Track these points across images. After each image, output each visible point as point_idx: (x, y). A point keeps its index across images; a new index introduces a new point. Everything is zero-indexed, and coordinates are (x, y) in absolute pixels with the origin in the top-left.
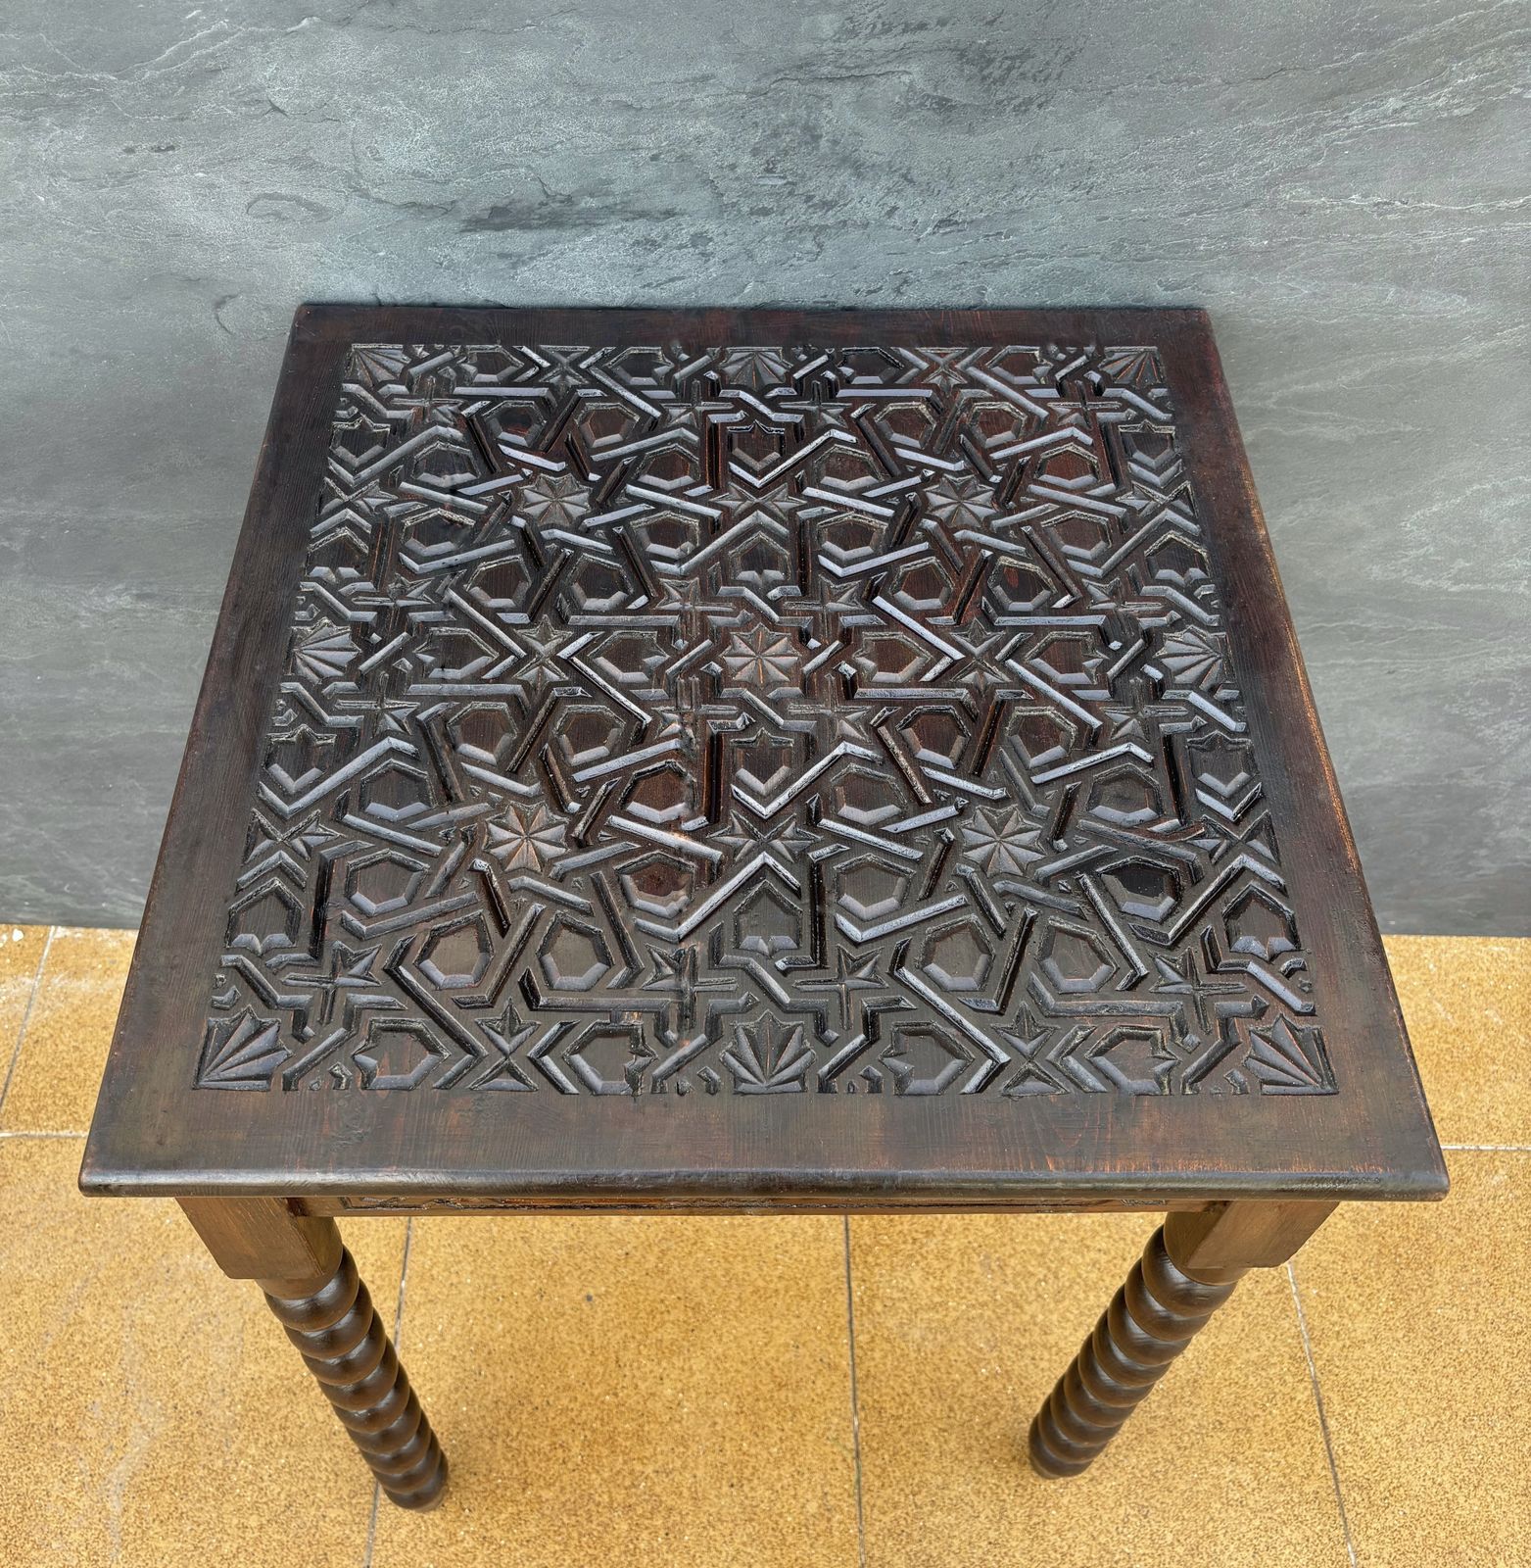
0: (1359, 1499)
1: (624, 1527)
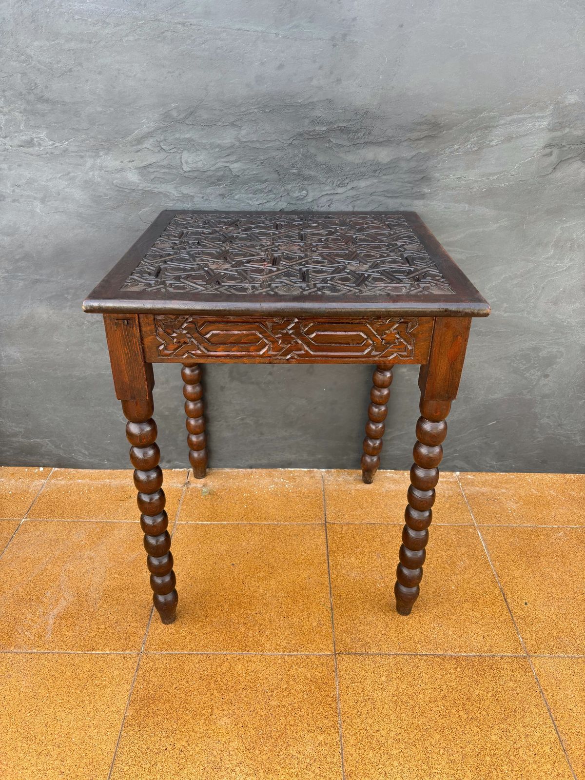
0: (521, 622)
1: (243, 629)
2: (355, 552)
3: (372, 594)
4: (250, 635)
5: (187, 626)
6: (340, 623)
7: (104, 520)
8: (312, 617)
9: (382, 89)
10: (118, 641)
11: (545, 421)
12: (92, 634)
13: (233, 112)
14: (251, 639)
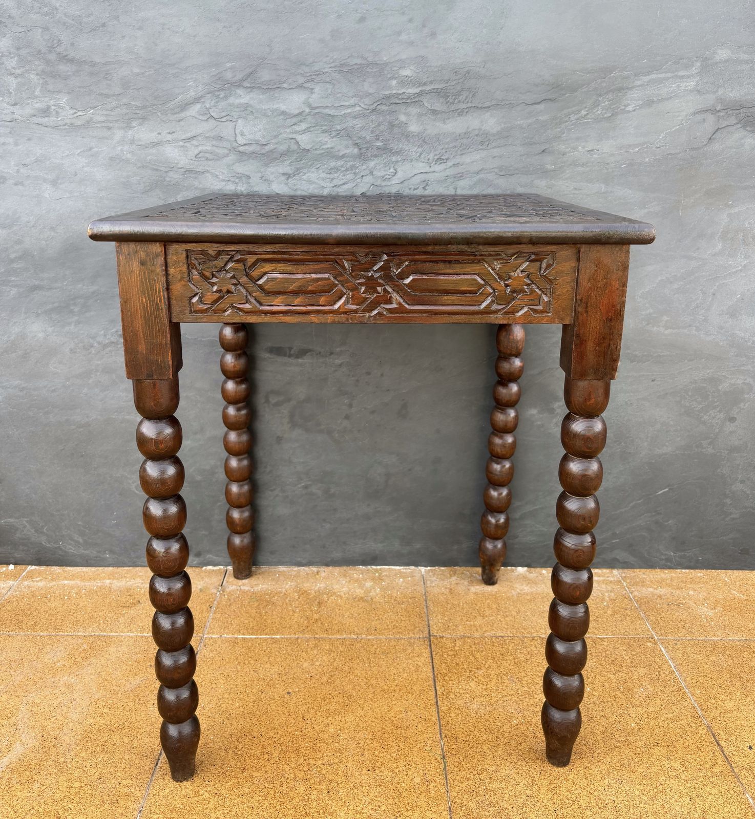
1: (303, 788)
2: (476, 675)
3: (507, 735)
4: (313, 797)
5: (212, 783)
6: (458, 778)
7: (97, 633)
8: (413, 770)
9: (487, 44)
10: (99, 806)
11: (738, 487)
12: (58, 795)
13: (302, 72)
14: (315, 804)
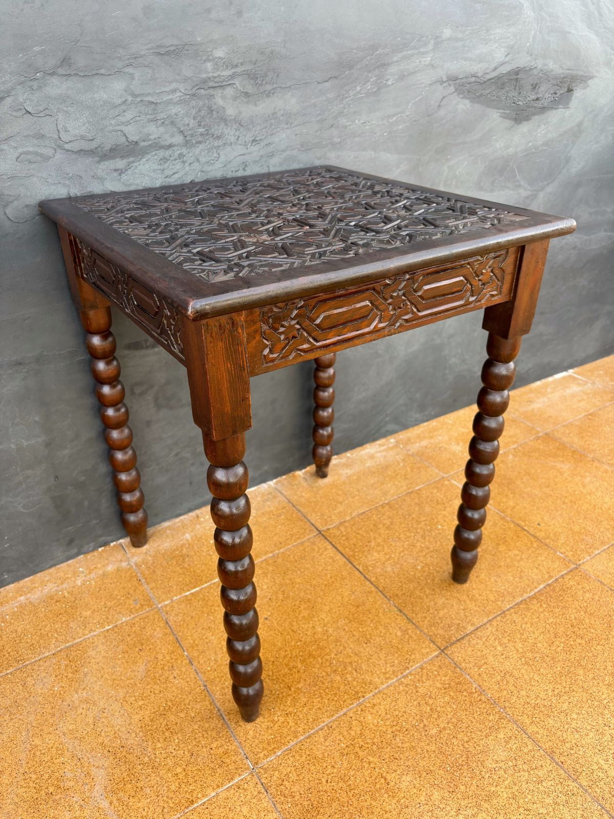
0: (549, 541)
1: (338, 678)
2: (372, 547)
4: (350, 680)
5: (277, 709)
6: (419, 620)
8: (391, 628)
10: (213, 774)
14: (355, 683)
